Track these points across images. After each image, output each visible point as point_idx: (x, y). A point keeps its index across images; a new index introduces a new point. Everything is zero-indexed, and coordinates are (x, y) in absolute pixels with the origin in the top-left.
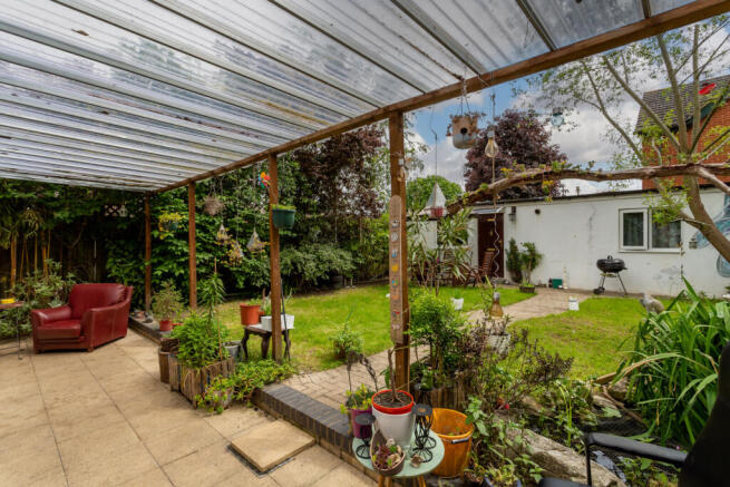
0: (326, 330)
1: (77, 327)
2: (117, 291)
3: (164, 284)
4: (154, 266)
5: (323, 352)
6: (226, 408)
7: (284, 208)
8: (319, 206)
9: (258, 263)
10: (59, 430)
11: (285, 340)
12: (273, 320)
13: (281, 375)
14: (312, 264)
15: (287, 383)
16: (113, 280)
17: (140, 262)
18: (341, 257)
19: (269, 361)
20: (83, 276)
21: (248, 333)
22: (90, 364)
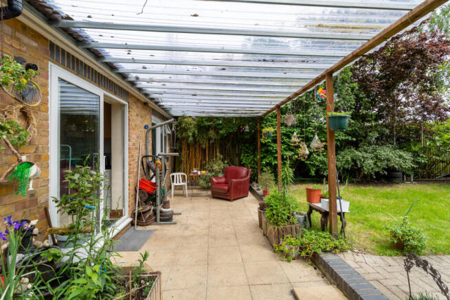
0: (383, 218)
1: (226, 188)
2: (244, 171)
3: (265, 169)
4: (262, 158)
5: (378, 237)
6: (294, 259)
7: (338, 114)
8: (376, 116)
9: (325, 159)
10: (211, 240)
11: (341, 220)
12: (330, 203)
13: (336, 248)
14: (371, 162)
15: (341, 256)
16: (243, 165)
17: (255, 156)
18: (400, 157)
19: (326, 234)
20: (232, 162)
21: (311, 209)
22: (231, 208)
